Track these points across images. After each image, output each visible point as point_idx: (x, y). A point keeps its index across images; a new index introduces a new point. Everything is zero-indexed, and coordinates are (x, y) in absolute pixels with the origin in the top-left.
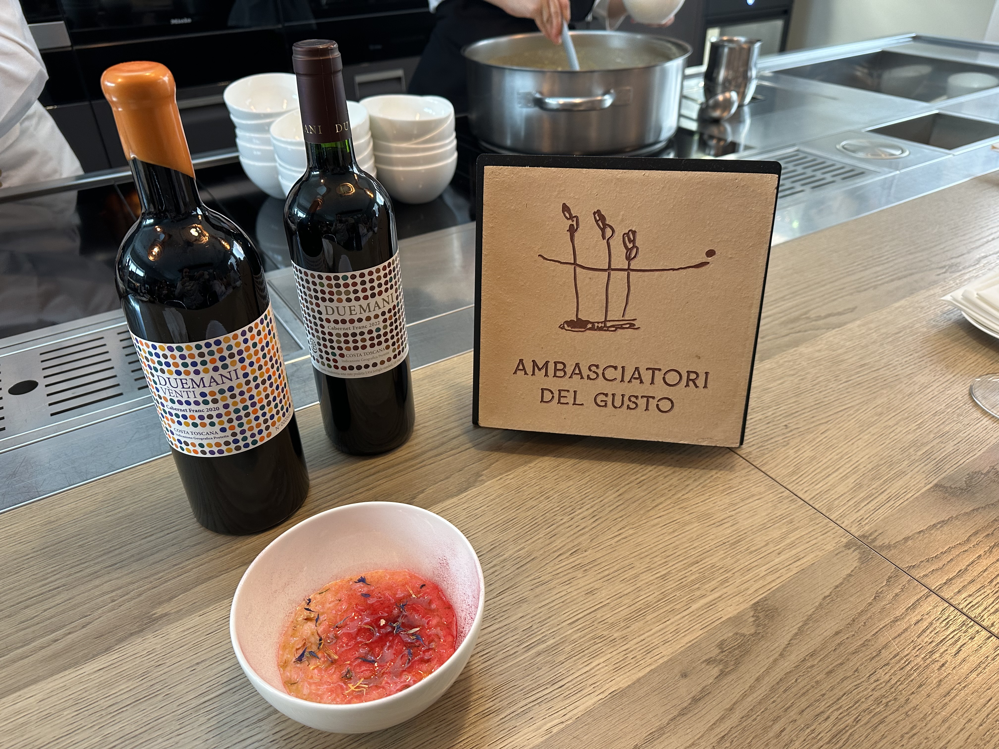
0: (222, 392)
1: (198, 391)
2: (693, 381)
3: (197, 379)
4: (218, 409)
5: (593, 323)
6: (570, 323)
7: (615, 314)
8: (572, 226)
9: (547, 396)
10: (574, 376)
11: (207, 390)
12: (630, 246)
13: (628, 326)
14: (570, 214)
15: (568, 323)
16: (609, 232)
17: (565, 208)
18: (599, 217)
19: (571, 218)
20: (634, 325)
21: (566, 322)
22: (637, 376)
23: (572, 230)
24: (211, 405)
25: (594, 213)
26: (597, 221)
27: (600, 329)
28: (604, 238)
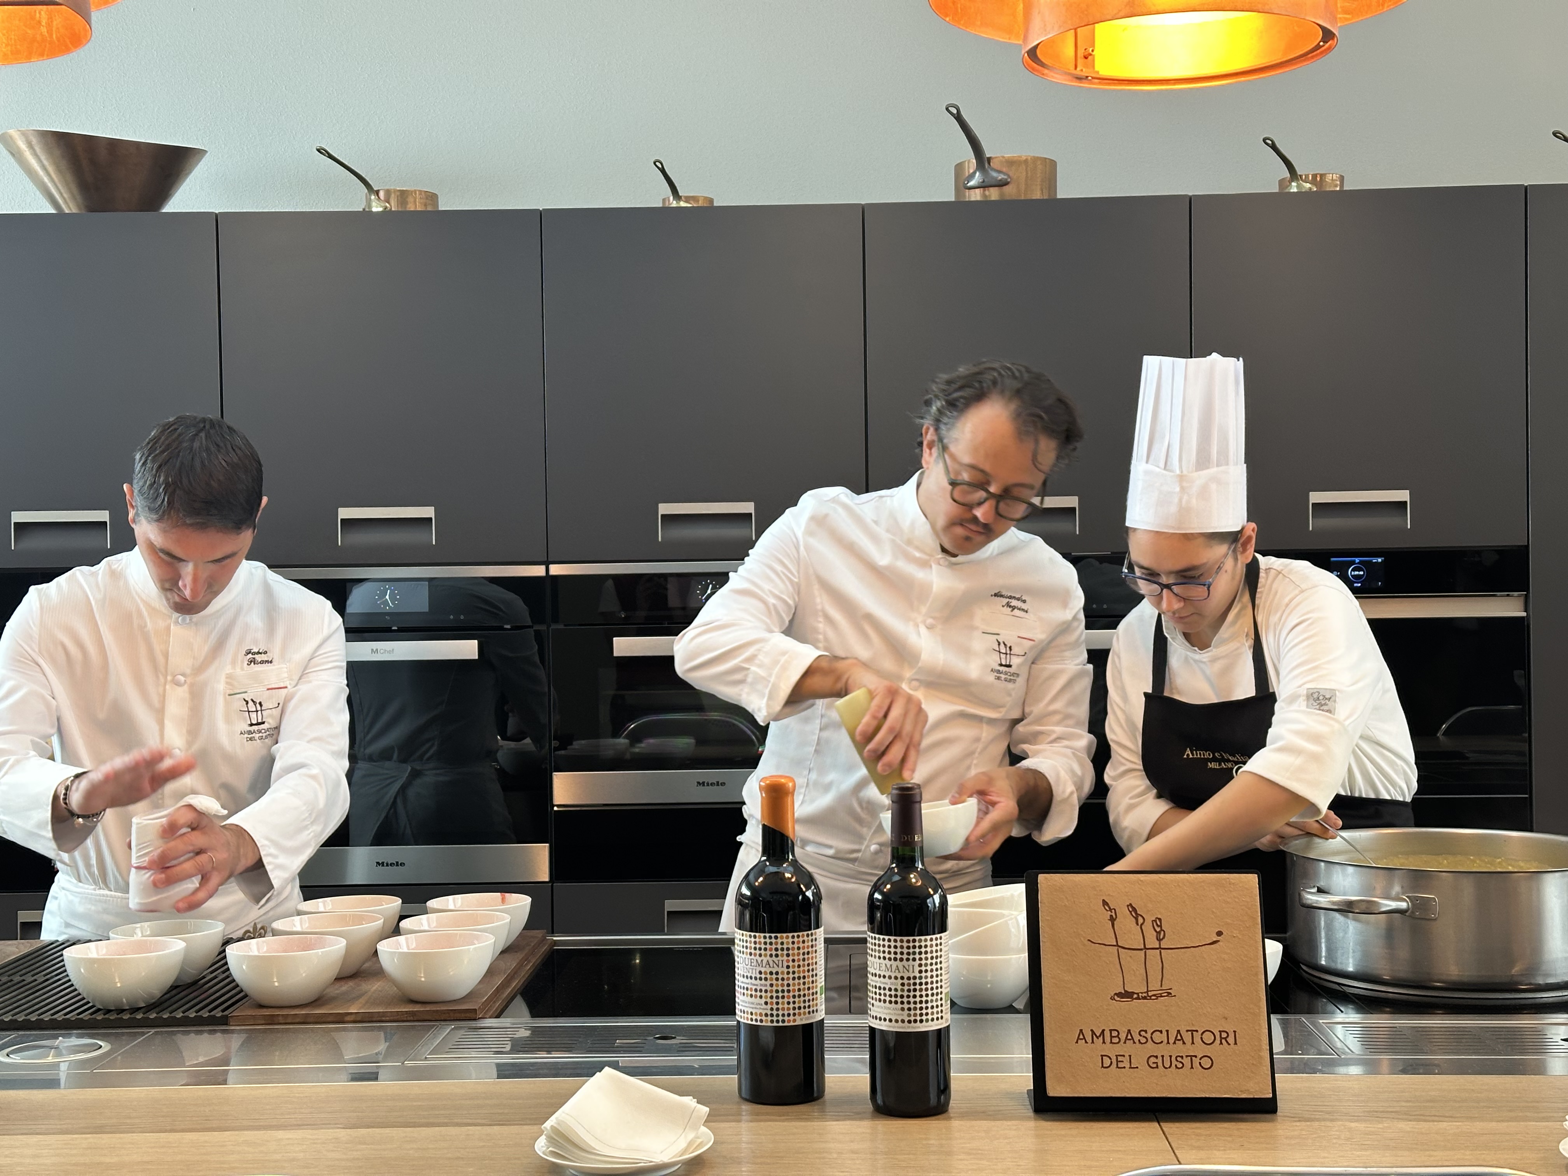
0: (771, 973)
1: (758, 969)
2: (1225, 1039)
3: (760, 959)
4: (766, 985)
5: (1138, 994)
6: (1119, 995)
7: (1154, 985)
8: (1111, 916)
9: (1107, 1062)
10: (1127, 1041)
11: (763, 970)
12: (1158, 929)
13: (1166, 994)
14: (1110, 908)
15: (1117, 994)
16: (1140, 920)
17: (1105, 903)
18: (1132, 909)
19: (1111, 910)
20: (1171, 994)
21: (1116, 994)
22: (1179, 1038)
23: (1112, 920)
24: (763, 982)
25: (1128, 906)
26: (1130, 912)
27: (1145, 998)
28: (1138, 924)
